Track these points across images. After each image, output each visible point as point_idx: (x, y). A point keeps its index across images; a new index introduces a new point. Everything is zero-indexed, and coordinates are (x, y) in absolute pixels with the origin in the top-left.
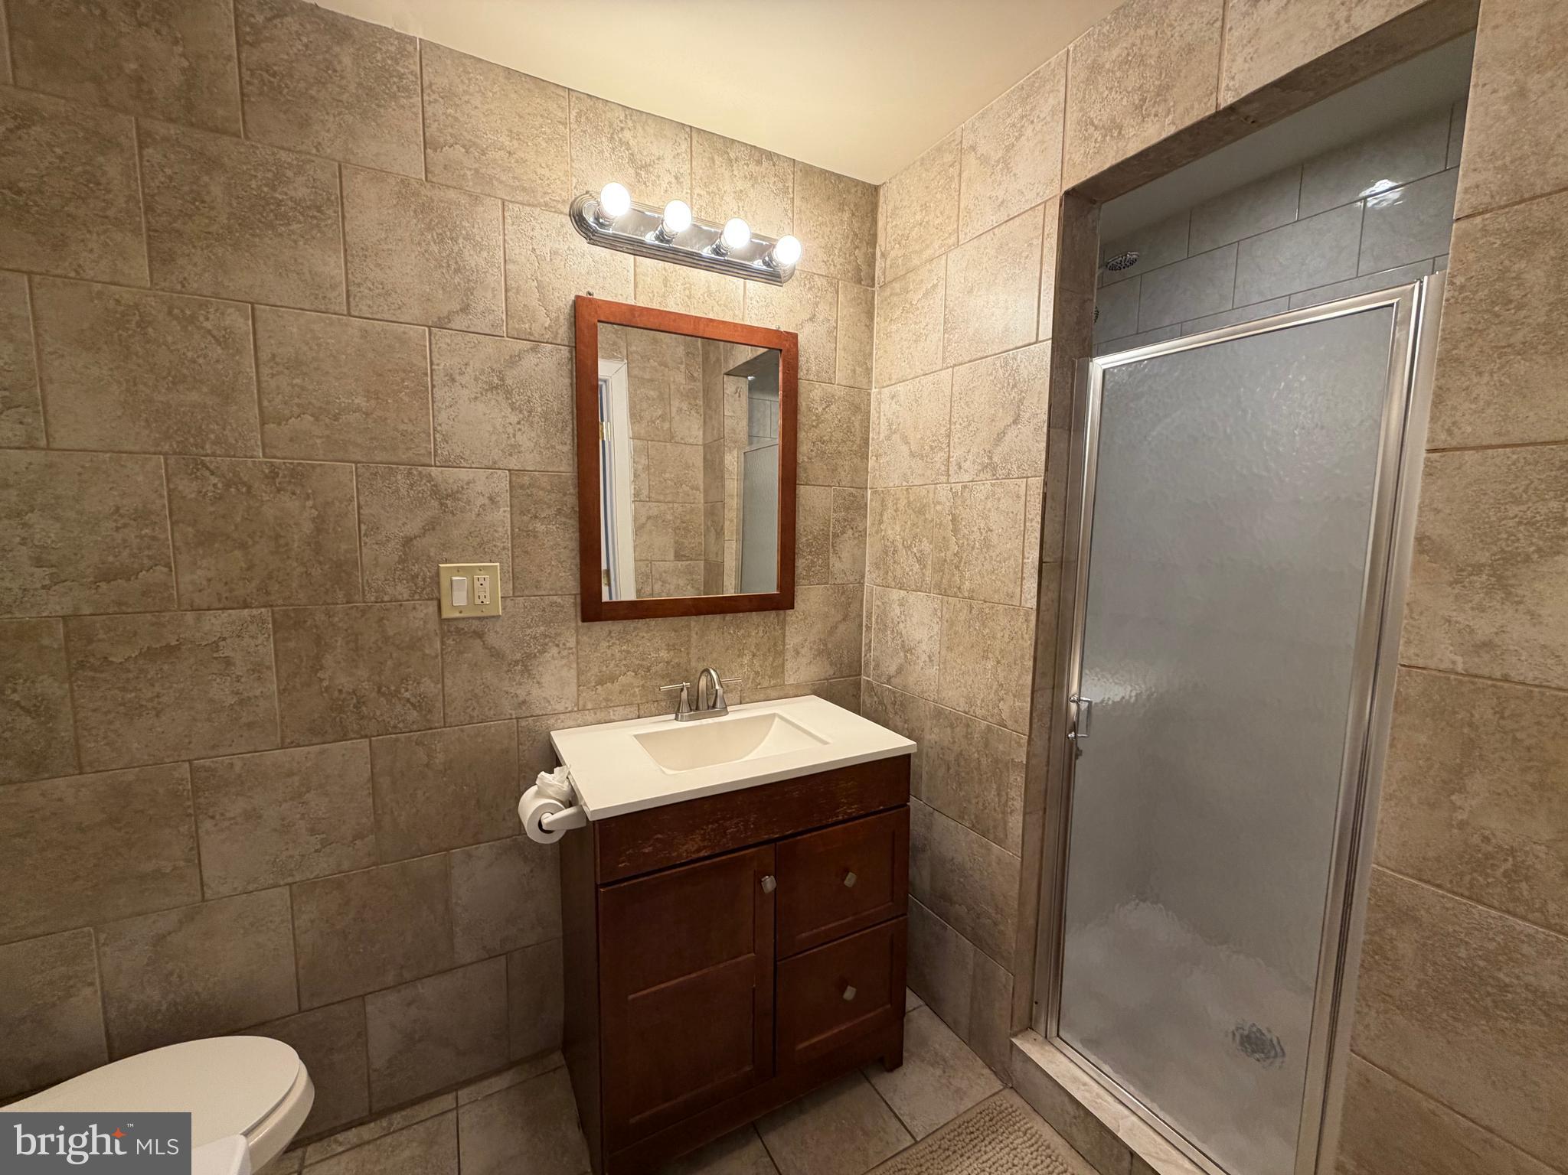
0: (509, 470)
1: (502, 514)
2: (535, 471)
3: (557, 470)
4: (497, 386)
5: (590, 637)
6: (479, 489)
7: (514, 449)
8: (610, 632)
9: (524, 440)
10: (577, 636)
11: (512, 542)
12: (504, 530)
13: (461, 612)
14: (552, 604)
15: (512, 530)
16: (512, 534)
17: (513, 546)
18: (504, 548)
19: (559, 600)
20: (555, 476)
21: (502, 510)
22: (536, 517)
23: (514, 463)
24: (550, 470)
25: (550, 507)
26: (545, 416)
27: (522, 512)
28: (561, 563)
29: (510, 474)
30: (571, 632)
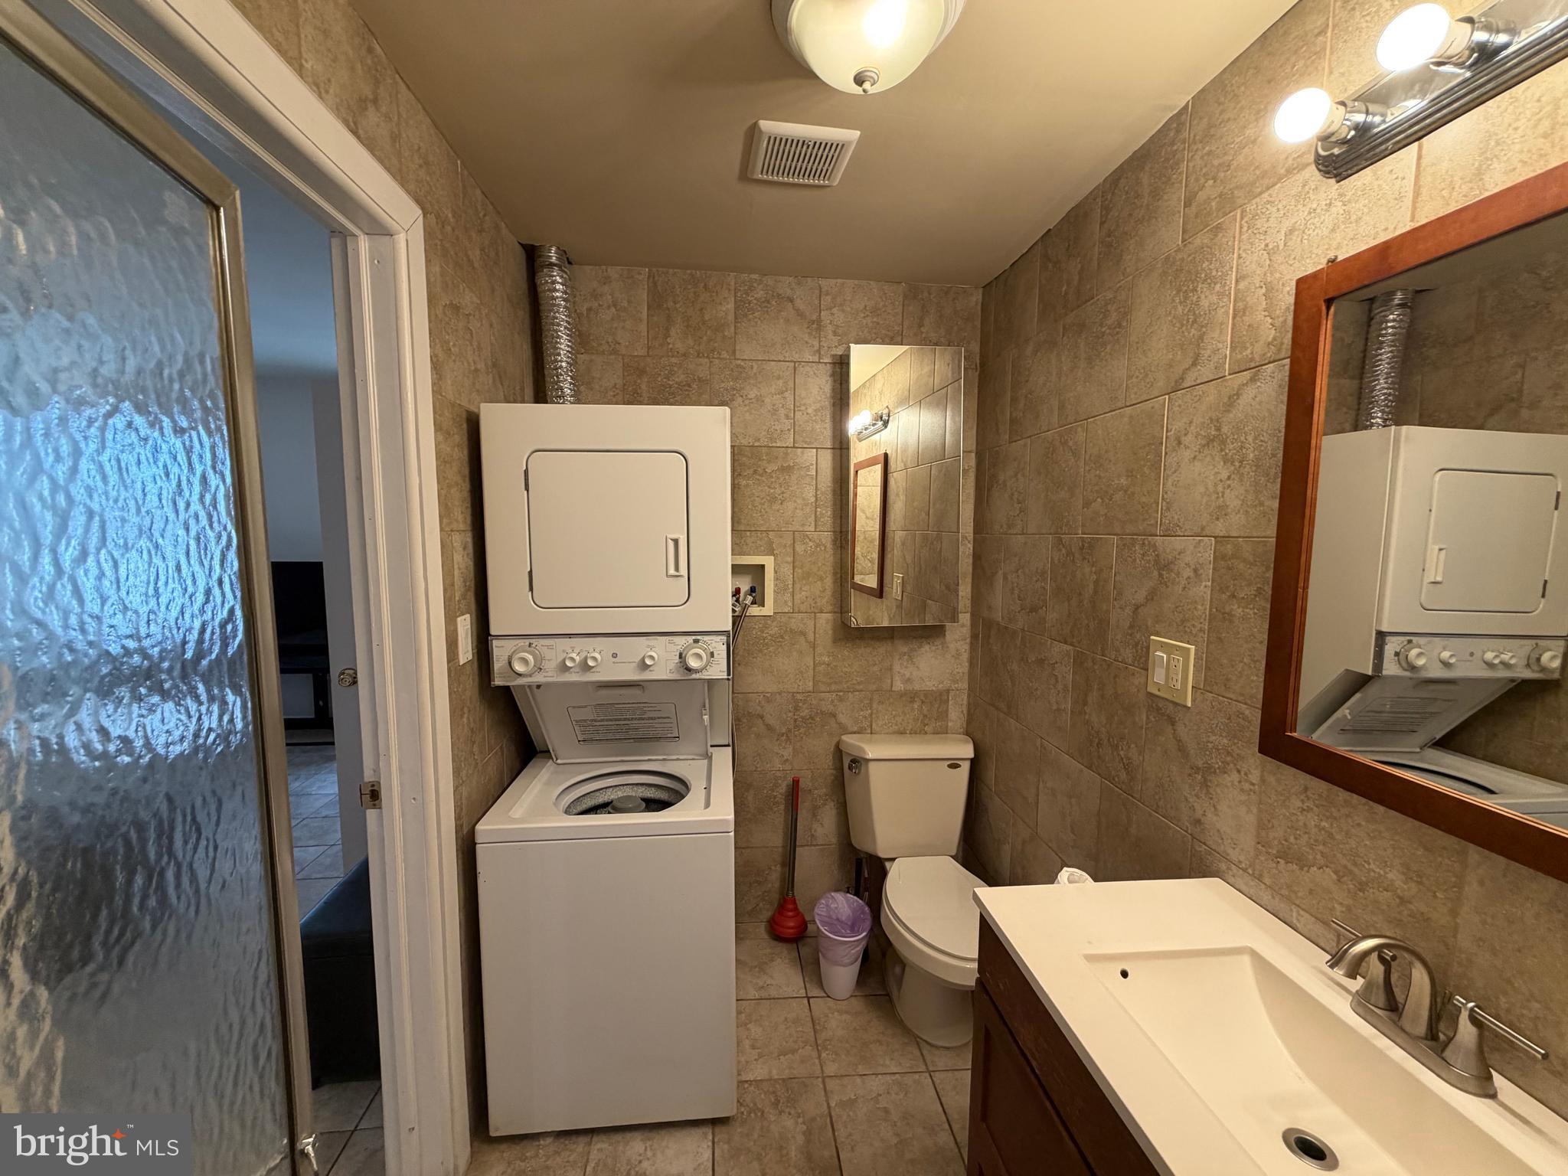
0: (1215, 537)
1: (1203, 589)
2: (1239, 537)
3: (1263, 534)
4: (1215, 440)
5: (1278, 781)
6: (1188, 559)
7: (1221, 512)
8: (1306, 789)
9: (1232, 499)
10: (1262, 772)
11: (1210, 622)
12: (1203, 609)
13: (1159, 690)
14: (1239, 714)
15: (1210, 610)
16: (1210, 615)
17: (1209, 629)
18: (1201, 630)
19: (1247, 712)
20: (1259, 542)
21: (1204, 584)
22: (1234, 596)
23: (1220, 528)
24: (1255, 534)
25: (1249, 585)
26: (1257, 464)
27: (1221, 588)
28: (1255, 662)
29: (1216, 542)
30: (1254, 764)
